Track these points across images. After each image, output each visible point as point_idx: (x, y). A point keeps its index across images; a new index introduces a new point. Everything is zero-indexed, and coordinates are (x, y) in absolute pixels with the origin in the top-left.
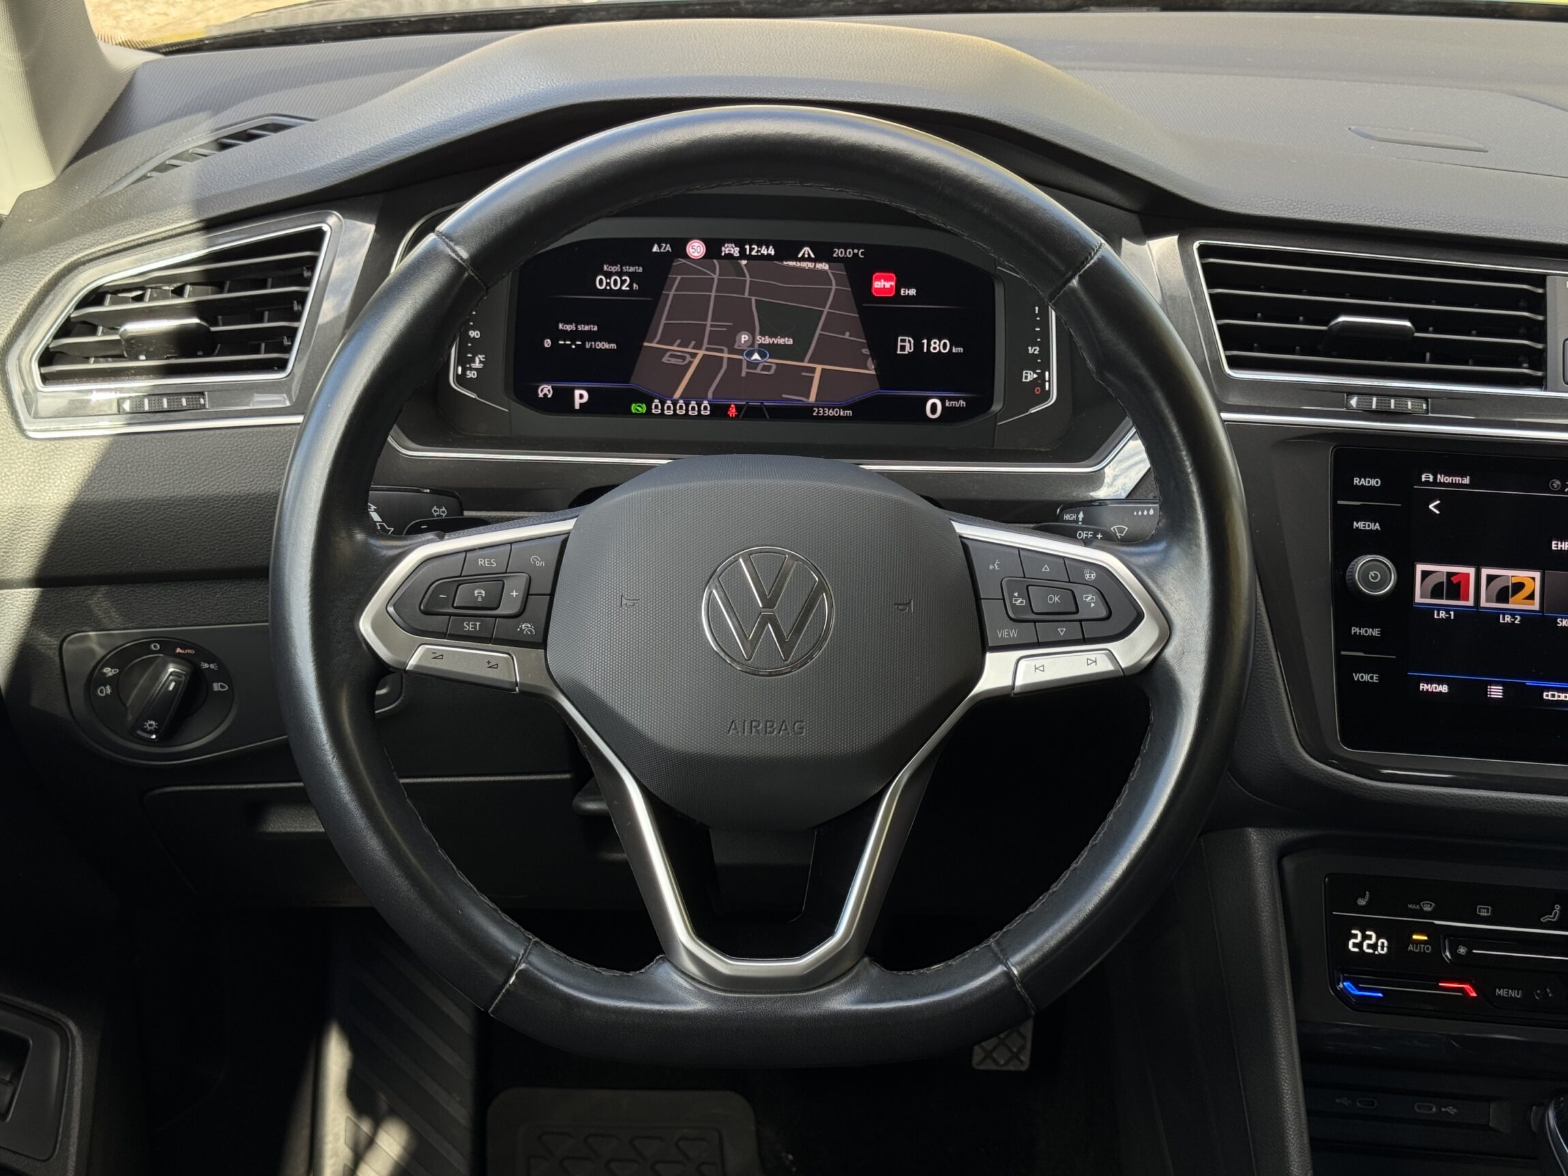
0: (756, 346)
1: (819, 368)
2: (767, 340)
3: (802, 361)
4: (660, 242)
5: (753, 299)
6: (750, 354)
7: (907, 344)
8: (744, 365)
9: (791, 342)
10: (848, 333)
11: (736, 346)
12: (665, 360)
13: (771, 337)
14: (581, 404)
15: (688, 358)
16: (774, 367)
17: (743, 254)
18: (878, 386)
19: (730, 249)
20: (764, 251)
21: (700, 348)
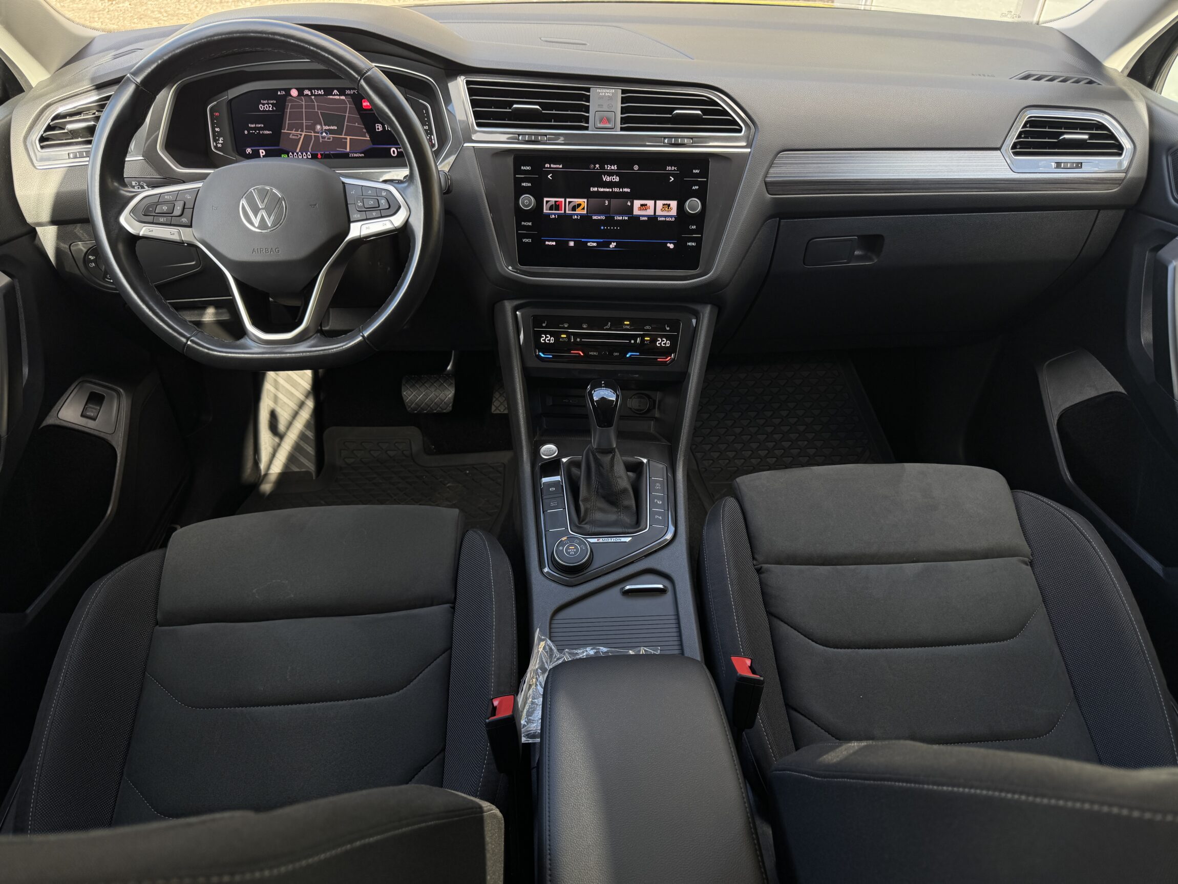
0: (324, 130)
1: (348, 138)
2: (327, 128)
3: (342, 135)
4: (280, 90)
5: (319, 111)
6: (322, 133)
7: (380, 127)
8: (320, 137)
9: (336, 128)
10: (357, 124)
11: (316, 130)
12: (291, 137)
13: (328, 126)
14: (263, 156)
15: (299, 136)
16: (332, 138)
17: (312, 94)
18: (371, 144)
19: (307, 92)
20: (320, 92)
21: (303, 132)
